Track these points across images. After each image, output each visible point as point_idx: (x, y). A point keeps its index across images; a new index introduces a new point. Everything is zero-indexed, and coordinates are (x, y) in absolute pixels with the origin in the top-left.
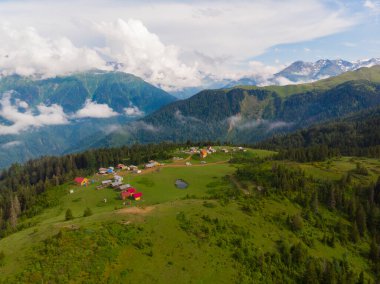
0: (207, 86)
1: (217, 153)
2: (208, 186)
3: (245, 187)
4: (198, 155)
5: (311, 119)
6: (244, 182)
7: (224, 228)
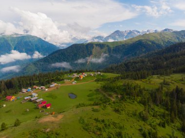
1: (88, 76)
2: (88, 96)
3: (110, 96)
4: (78, 78)
6: (110, 93)
7: (109, 125)
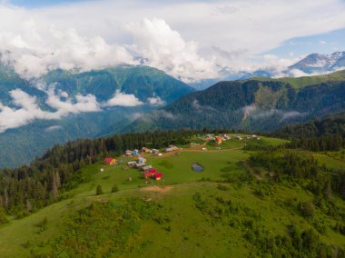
0: (223, 78)
1: (231, 140)
2: (222, 170)
3: (258, 173)
4: (214, 141)
5: (325, 110)
6: (258, 168)
7: (236, 210)
